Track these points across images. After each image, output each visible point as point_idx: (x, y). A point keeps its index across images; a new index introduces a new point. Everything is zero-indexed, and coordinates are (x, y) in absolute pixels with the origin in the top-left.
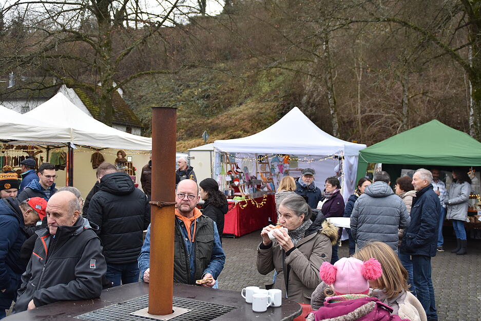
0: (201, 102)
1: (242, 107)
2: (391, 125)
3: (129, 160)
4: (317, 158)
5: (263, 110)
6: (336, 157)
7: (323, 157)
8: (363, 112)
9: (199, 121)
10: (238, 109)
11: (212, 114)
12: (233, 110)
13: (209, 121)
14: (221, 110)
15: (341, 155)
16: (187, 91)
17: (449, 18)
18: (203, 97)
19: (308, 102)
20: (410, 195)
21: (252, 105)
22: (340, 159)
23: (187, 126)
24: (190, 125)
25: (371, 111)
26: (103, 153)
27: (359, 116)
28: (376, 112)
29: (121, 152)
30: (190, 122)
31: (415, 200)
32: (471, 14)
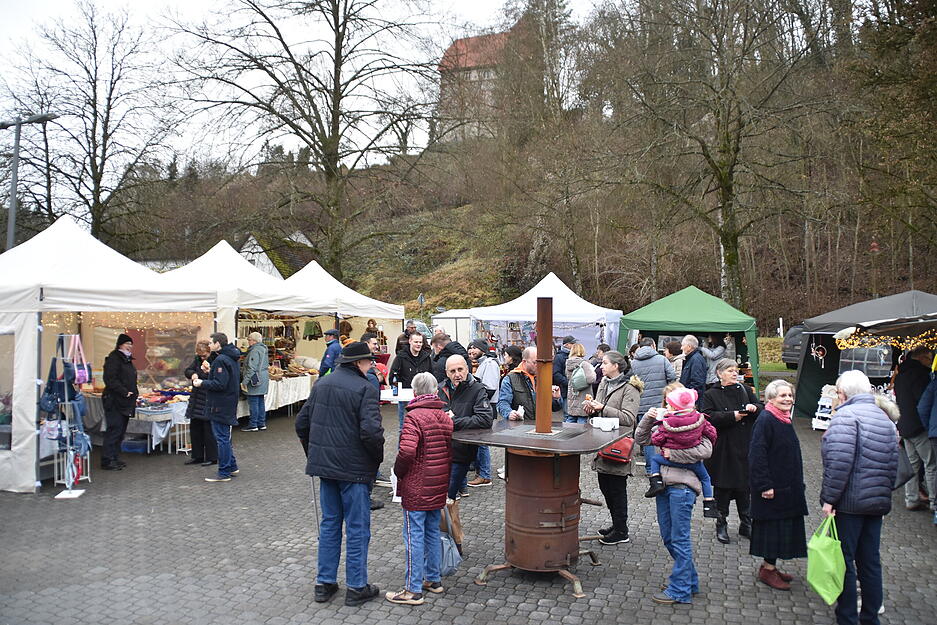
0: (407, 258)
1: (456, 264)
2: (634, 284)
3: (380, 329)
4: (577, 326)
5: (483, 268)
6: (598, 324)
7: (585, 325)
8: (600, 270)
9: (407, 280)
10: (452, 267)
11: (421, 272)
12: (447, 267)
13: (418, 281)
14: (431, 267)
15: (601, 322)
16: (391, 245)
17: (699, 181)
18: (409, 252)
19: (537, 259)
20: (680, 359)
21: (471, 261)
22: (601, 326)
23: (391, 287)
24: (395, 286)
25: (610, 269)
26: (351, 322)
27: (597, 274)
28: (615, 269)
29: (371, 321)
30: (396, 281)
31: (684, 363)
32: (720, 179)
